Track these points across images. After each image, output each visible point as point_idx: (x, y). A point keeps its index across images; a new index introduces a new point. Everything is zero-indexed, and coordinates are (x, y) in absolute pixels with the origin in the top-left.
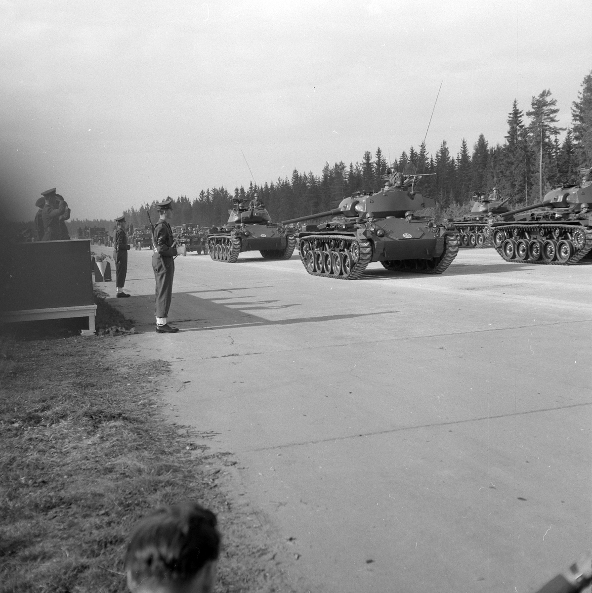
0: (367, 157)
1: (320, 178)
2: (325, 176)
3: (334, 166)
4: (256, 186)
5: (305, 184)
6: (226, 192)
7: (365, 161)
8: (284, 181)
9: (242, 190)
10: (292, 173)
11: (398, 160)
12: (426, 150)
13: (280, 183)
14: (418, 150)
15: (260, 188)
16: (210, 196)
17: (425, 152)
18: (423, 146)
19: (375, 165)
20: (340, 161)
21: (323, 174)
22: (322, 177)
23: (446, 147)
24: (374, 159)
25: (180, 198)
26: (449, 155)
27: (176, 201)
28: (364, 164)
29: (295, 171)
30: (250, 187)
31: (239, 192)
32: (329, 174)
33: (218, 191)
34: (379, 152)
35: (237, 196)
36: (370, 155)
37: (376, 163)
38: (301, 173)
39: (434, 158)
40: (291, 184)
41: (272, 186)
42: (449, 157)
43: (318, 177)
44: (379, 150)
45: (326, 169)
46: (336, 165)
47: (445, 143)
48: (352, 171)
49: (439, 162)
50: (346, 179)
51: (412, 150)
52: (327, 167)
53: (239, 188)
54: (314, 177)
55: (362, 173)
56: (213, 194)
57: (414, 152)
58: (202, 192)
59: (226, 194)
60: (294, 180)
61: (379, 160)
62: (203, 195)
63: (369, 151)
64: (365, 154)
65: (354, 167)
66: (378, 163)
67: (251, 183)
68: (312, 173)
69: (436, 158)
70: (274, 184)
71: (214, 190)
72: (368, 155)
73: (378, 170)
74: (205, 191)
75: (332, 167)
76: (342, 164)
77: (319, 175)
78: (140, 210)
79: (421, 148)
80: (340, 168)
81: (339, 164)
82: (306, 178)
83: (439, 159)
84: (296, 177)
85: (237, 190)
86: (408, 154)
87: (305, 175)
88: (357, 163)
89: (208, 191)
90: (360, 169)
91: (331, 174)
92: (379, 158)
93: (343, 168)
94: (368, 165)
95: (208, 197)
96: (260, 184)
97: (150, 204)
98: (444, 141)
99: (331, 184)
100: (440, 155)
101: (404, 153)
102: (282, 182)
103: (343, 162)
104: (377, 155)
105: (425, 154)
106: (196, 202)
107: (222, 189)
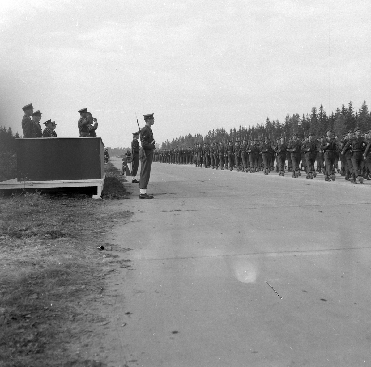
0: (314, 110)
1: (284, 124)
2: (287, 122)
3: (293, 116)
4: (243, 128)
5: (274, 127)
6: (225, 131)
7: (312, 113)
8: (261, 125)
9: (235, 130)
10: (266, 120)
11: (335, 113)
12: (352, 106)
13: (258, 126)
14: (347, 107)
15: (245, 129)
16: (214, 134)
17: (351, 107)
18: (350, 104)
19: (319, 115)
20: (296, 113)
21: (285, 121)
22: (285, 123)
23: (366, 105)
24: (318, 112)
25: (197, 135)
26: (368, 110)
27: (194, 137)
28: (312, 115)
29: (268, 119)
30: (239, 128)
31: (233, 131)
32: (289, 120)
33: (219, 131)
34: (321, 107)
35: (231, 134)
36: (316, 109)
37: (319, 114)
38: (271, 120)
39: (358, 111)
40: (265, 127)
41: (253, 128)
42: (368, 111)
43: (282, 123)
44: (321, 106)
45: (287, 118)
46: (294, 115)
47: (365, 102)
48: (304, 119)
49: (361, 114)
50: (300, 124)
51: (343, 107)
52: (288, 117)
53: (233, 129)
54: (280, 122)
55: (310, 120)
56: (216, 132)
57: (345, 107)
58: (210, 131)
59: (225, 133)
60: (266, 124)
61: (322, 112)
62: (210, 133)
63: (315, 107)
64: (313, 109)
65: (306, 117)
66: (321, 114)
67: (240, 126)
68: (278, 120)
69: (359, 112)
70: (254, 127)
71: (217, 130)
72: (314, 109)
73: (320, 118)
74: (212, 130)
75: (291, 116)
76: (297, 114)
77: (283, 122)
78: (173, 142)
79: (349, 105)
80: (296, 117)
81: (295, 114)
82: (274, 123)
83: (361, 112)
84: (268, 122)
85: (231, 130)
86: (341, 109)
87: (274, 121)
88: (307, 114)
89: (213, 131)
90: (309, 118)
91: (290, 121)
92: (321, 111)
93: (298, 117)
94: (314, 115)
95: (213, 134)
96: (246, 127)
97: (178, 138)
98: (364, 101)
99: (290, 127)
100: (362, 109)
101: (338, 108)
102: (259, 126)
103: (298, 113)
104: (321, 109)
105: (352, 108)
106: (206, 137)
107: (222, 130)
